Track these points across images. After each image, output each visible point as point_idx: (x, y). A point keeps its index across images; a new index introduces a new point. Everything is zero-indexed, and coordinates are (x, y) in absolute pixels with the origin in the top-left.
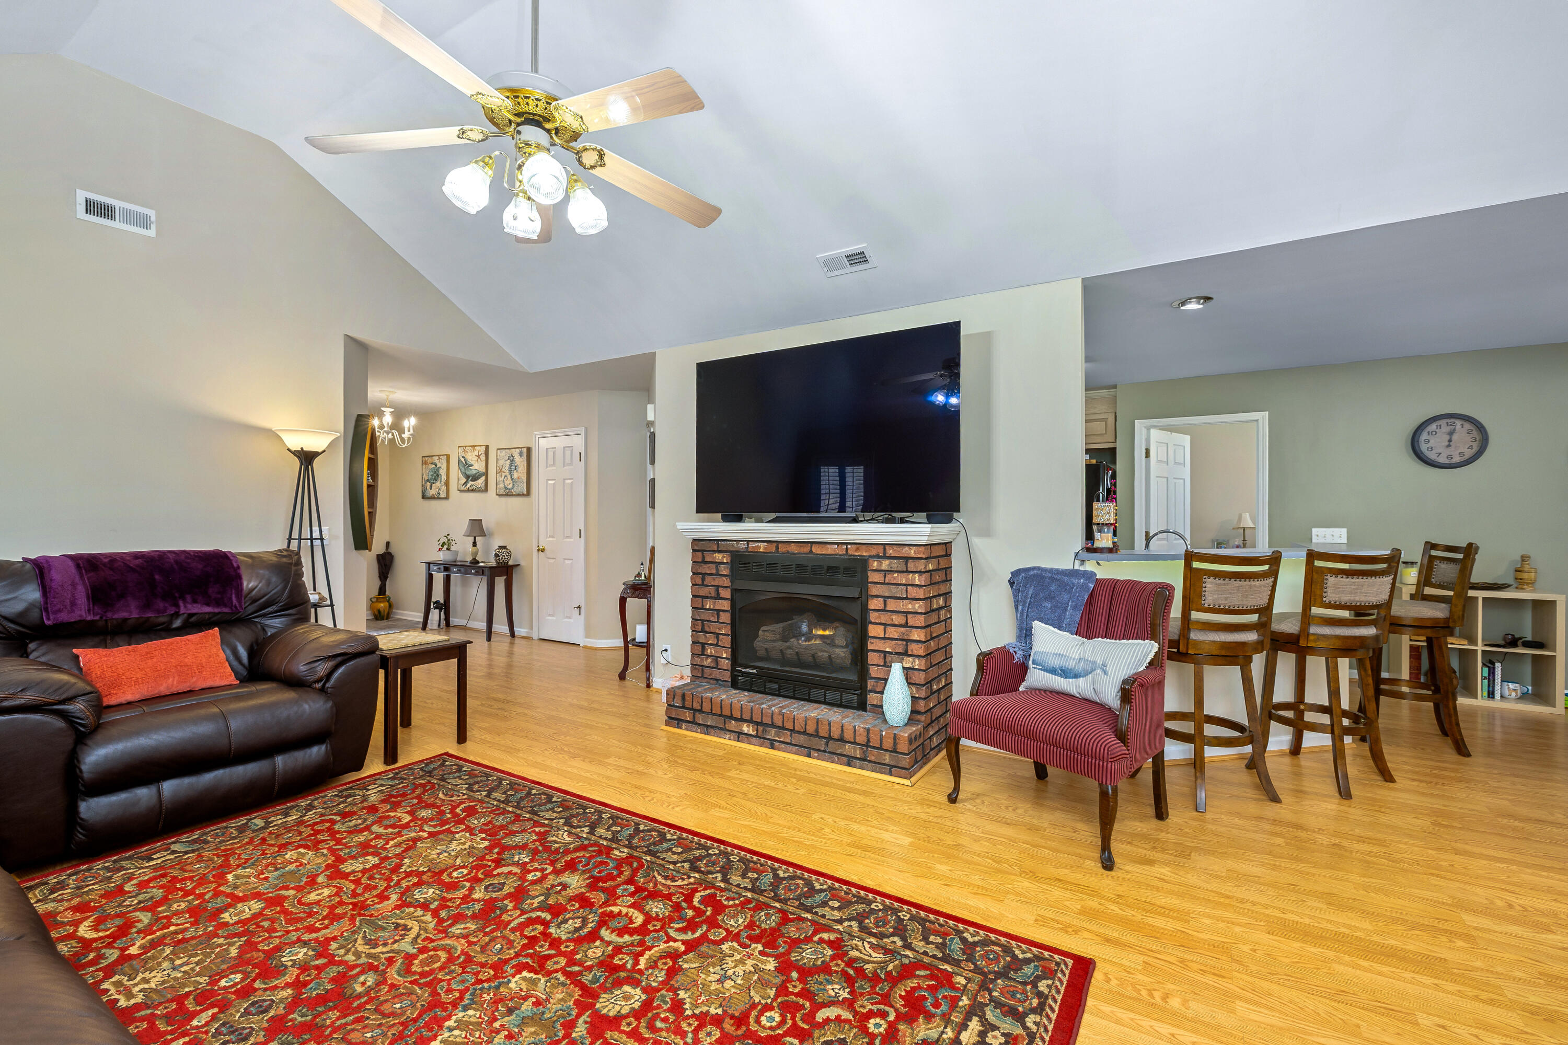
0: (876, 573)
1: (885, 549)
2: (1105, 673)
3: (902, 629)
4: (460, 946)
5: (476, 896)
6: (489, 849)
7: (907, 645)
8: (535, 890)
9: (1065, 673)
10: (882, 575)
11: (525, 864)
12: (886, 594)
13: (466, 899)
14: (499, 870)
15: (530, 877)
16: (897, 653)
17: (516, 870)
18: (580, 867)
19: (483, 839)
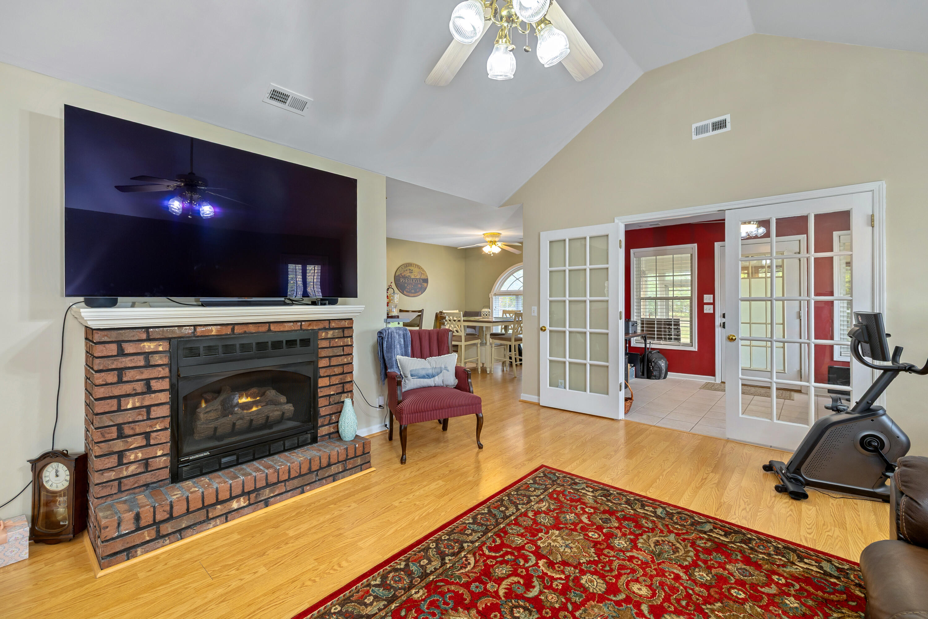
0: (324, 341)
1: (330, 323)
2: (448, 371)
3: (341, 376)
7: (343, 387)
9: (429, 376)
10: (328, 341)
12: (331, 355)
16: (337, 394)
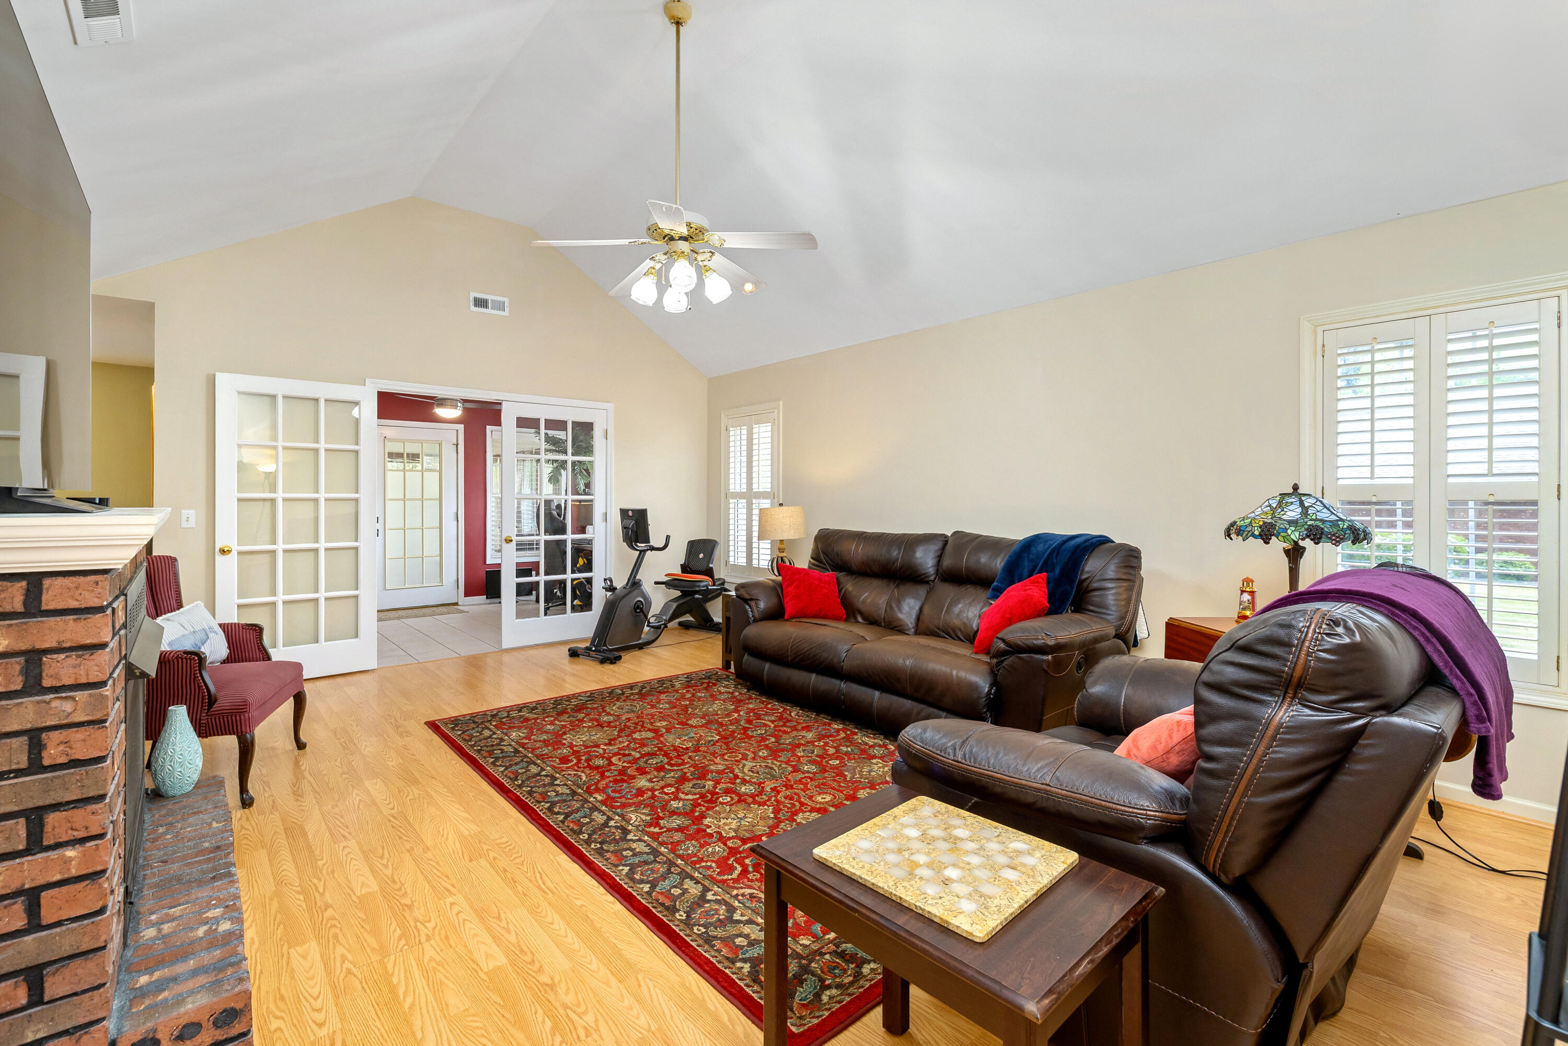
2: (216, 633)
4: (718, 760)
5: (711, 783)
6: (703, 816)
8: (670, 781)
11: (674, 800)
13: (718, 782)
14: (695, 797)
15: (673, 790)
17: (682, 796)
18: (634, 791)
19: (709, 827)
